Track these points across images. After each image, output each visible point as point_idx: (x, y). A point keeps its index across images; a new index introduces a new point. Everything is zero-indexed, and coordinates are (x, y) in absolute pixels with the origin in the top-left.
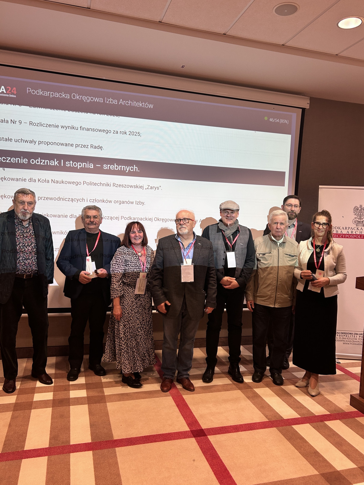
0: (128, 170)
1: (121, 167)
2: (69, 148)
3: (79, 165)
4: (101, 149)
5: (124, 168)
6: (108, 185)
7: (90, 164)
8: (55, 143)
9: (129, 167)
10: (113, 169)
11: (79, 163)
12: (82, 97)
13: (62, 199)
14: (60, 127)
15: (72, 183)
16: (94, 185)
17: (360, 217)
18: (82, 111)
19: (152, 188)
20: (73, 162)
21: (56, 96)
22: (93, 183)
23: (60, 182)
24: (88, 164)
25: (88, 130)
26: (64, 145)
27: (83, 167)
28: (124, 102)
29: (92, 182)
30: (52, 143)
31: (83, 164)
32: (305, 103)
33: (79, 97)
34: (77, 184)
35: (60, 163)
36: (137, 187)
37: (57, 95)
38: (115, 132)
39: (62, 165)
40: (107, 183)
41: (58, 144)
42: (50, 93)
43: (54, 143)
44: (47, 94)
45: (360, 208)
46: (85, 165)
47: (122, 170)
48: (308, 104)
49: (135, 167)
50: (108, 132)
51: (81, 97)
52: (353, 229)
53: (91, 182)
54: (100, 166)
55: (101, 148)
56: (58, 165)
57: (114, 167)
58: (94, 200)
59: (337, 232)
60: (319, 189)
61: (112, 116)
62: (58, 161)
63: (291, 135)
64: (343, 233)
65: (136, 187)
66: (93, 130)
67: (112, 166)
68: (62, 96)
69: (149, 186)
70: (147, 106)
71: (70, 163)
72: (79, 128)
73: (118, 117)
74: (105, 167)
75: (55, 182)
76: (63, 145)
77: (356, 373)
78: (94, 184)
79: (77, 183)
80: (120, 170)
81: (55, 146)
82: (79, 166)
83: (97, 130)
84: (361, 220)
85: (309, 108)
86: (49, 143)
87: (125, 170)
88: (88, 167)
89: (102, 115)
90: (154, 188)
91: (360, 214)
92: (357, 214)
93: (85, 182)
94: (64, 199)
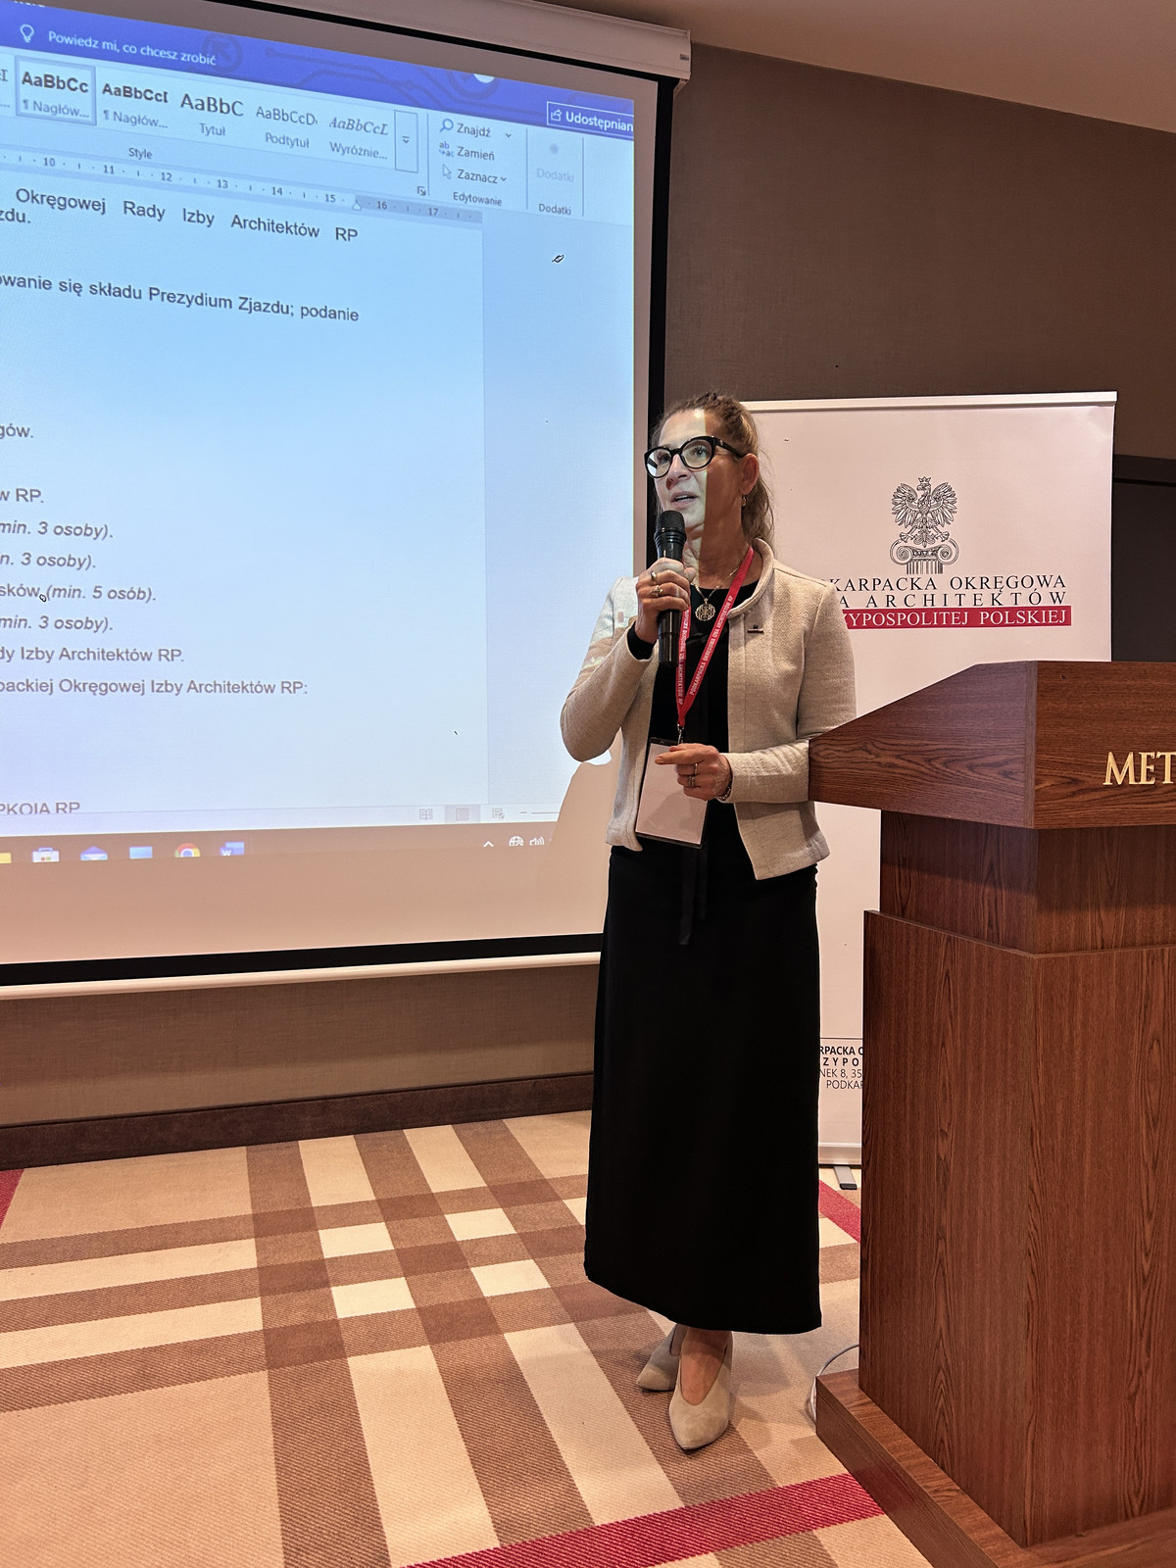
17: (925, 529)
32: (672, 58)
45: (922, 492)
48: (683, 58)
84: (928, 546)
85: (688, 78)
91: (924, 521)
92: (909, 519)
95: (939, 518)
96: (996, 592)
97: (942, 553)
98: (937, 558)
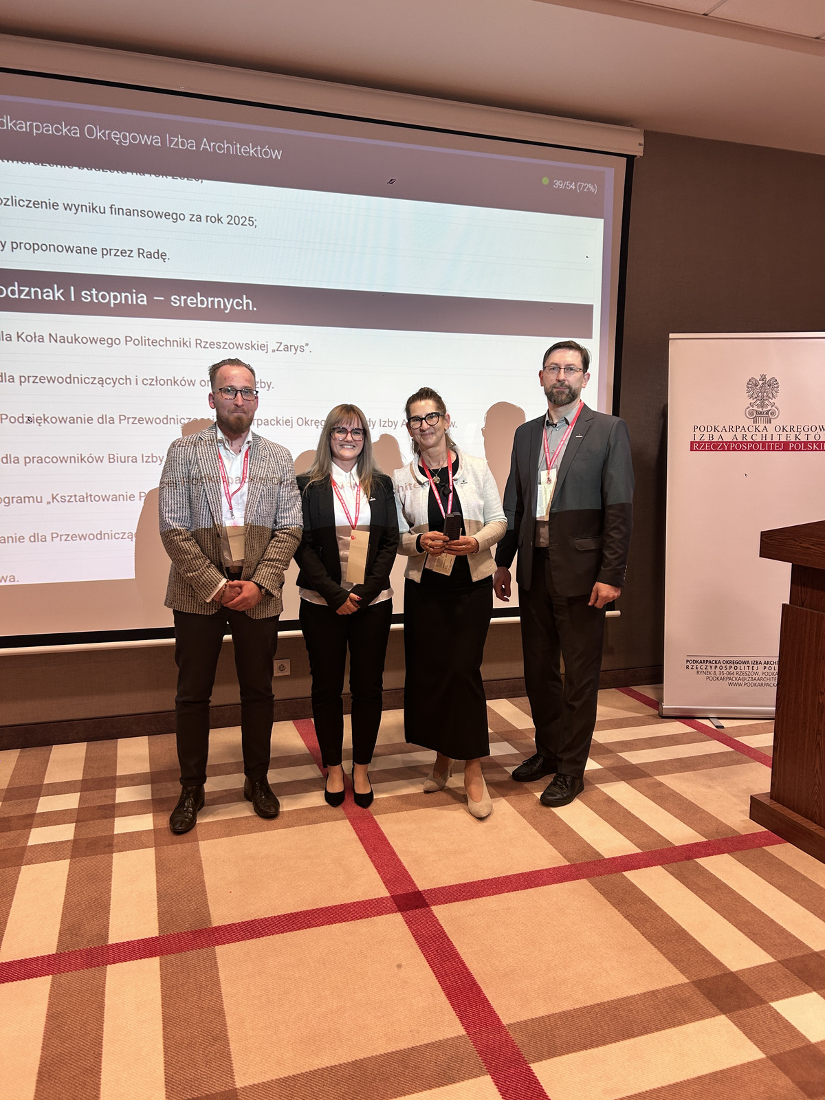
0: (229, 307)
1: (213, 302)
2: (86, 256)
3: (112, 298)
4: (164, 259)
5: (219, 302)
6: (184, 344)
7: (139, 296)
8: (52, 247)
9: (232, 300)
10: (195, 305)
11: (112, 294)
12: (109, 134)
13: (76, 379)
14: (61, 207)
15: (98, 342)
16: (150, 344)
17: (762, 401)
18: (112, 168)
19: (287, 348)
20: (98, 291)
21: (48, 131)
22: (148, 340)
23: (70, 341)
24: (134, 295)
25: (129, 213)
26: (74, 251)
27: (123, 302)
28: (212, 144)
29: (147, 338)
30: (44, 247)
31: (123, 295)
32: (633, 144)
33: (104, 134)
34: (112, 342)
35: (66, 294)
36: (252, 346)
37: (51, 130)
38: (194, 219)
39: (73, 299)
40: (182, 340)
41: (60, 249)
42: (31, 126)
43: (48, 247)
44: (24, 126)
45: (762, 382)
46: (126, 297)
47: (216, 307)
48: (640, 144)
49: (246, 299)
50: (177, 217)
51: (107, 132)
52: (746, 430)
53: (143, 339)
54: (163, 298)
55: (163, 256)
56: (63, 299)
57: (195, 301)
58: (153, 379)
59: (711, 439)
60: (670, 341)
61: (186, 179)
62: (61, 291)
63: (603, 220)
64: (724, 440)
65: (250, 346)
66: (142, 214)
67: (192, 300)
68: (62, 131)
69: (281, 343)
70: (266, 153)
71: (92, 294)
72: (108, 210)
73: (200, 180)
74: (176, 301)
75: (58, 339)
76: (72, 252)
77: (758, 748)
78: (150, 342)
79: (110, 341)
80: (210, 306)
81: (51, 254)
82: (112, 301)
83: (150, 214)
84: (764, 410)
85: (642, 155)
86: (36, 247)
87: (222, 307)
88: (135, 303)
89: (161, 176)
90: (293, 347)
91: (762, 397)
92: (755, 395)
93: (129, 339)
94: (82, 381)
95: (770, 395)
96: (798, 433)
97: (771, 413)
98: (768, 416)
